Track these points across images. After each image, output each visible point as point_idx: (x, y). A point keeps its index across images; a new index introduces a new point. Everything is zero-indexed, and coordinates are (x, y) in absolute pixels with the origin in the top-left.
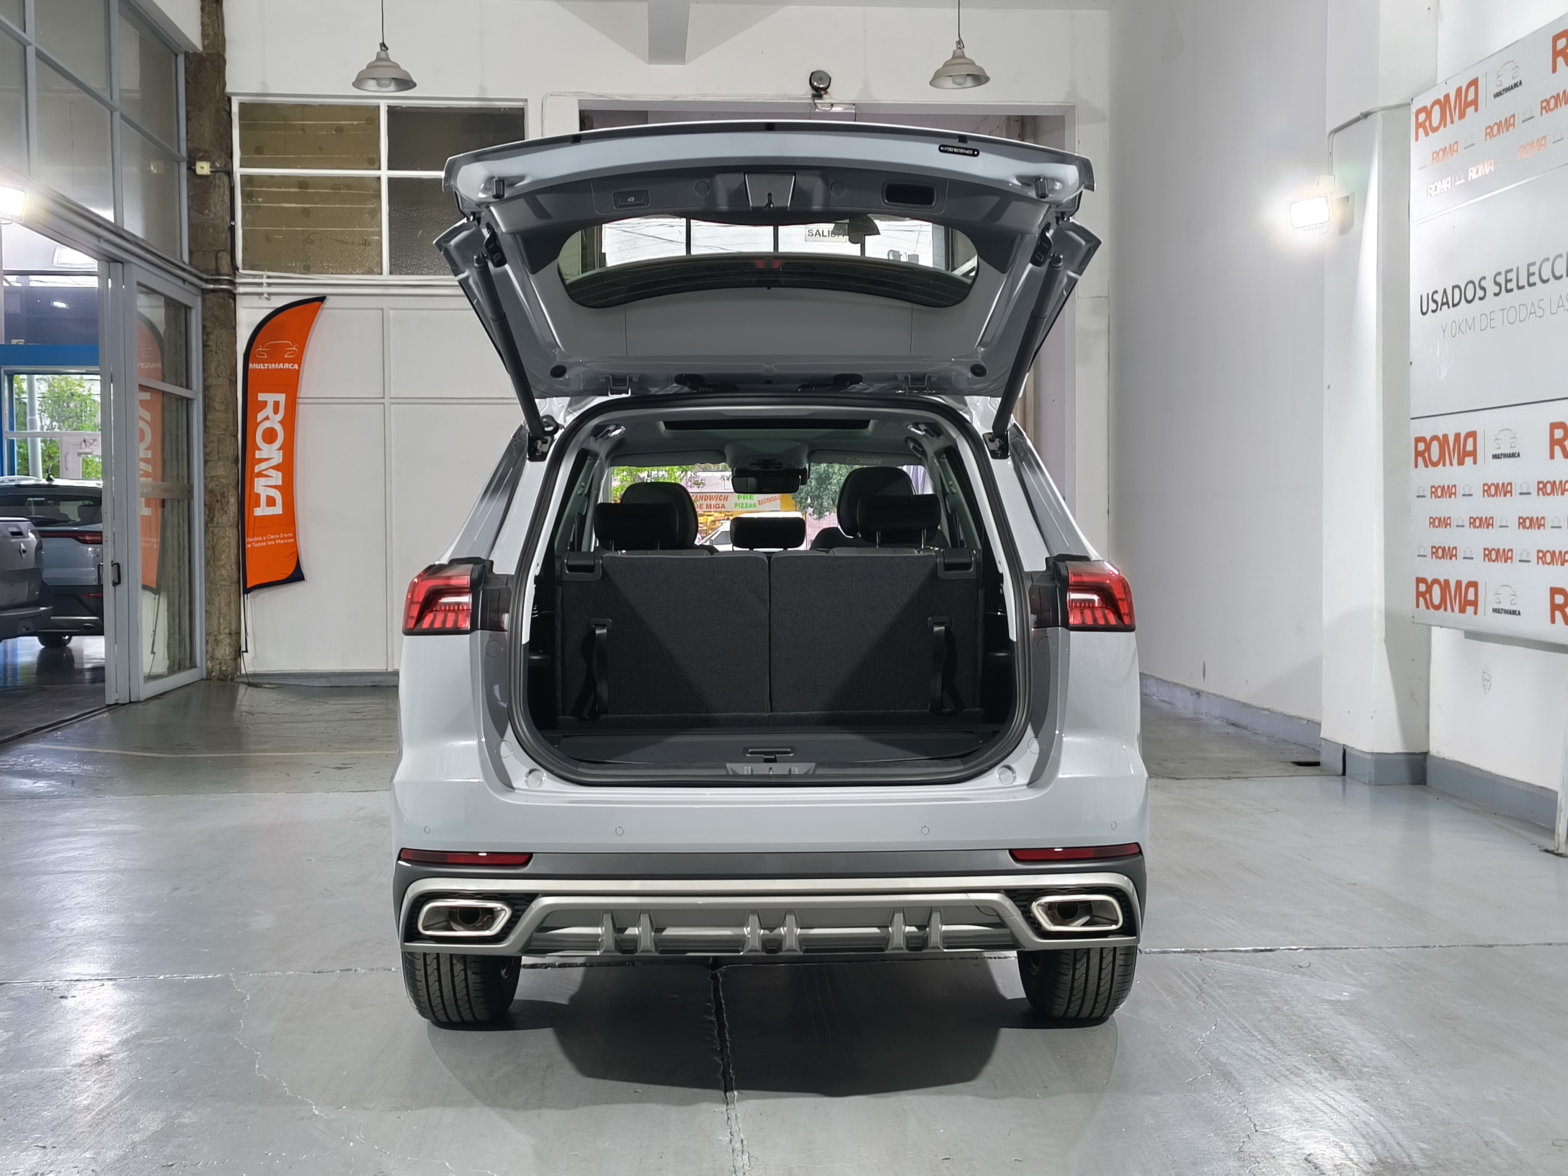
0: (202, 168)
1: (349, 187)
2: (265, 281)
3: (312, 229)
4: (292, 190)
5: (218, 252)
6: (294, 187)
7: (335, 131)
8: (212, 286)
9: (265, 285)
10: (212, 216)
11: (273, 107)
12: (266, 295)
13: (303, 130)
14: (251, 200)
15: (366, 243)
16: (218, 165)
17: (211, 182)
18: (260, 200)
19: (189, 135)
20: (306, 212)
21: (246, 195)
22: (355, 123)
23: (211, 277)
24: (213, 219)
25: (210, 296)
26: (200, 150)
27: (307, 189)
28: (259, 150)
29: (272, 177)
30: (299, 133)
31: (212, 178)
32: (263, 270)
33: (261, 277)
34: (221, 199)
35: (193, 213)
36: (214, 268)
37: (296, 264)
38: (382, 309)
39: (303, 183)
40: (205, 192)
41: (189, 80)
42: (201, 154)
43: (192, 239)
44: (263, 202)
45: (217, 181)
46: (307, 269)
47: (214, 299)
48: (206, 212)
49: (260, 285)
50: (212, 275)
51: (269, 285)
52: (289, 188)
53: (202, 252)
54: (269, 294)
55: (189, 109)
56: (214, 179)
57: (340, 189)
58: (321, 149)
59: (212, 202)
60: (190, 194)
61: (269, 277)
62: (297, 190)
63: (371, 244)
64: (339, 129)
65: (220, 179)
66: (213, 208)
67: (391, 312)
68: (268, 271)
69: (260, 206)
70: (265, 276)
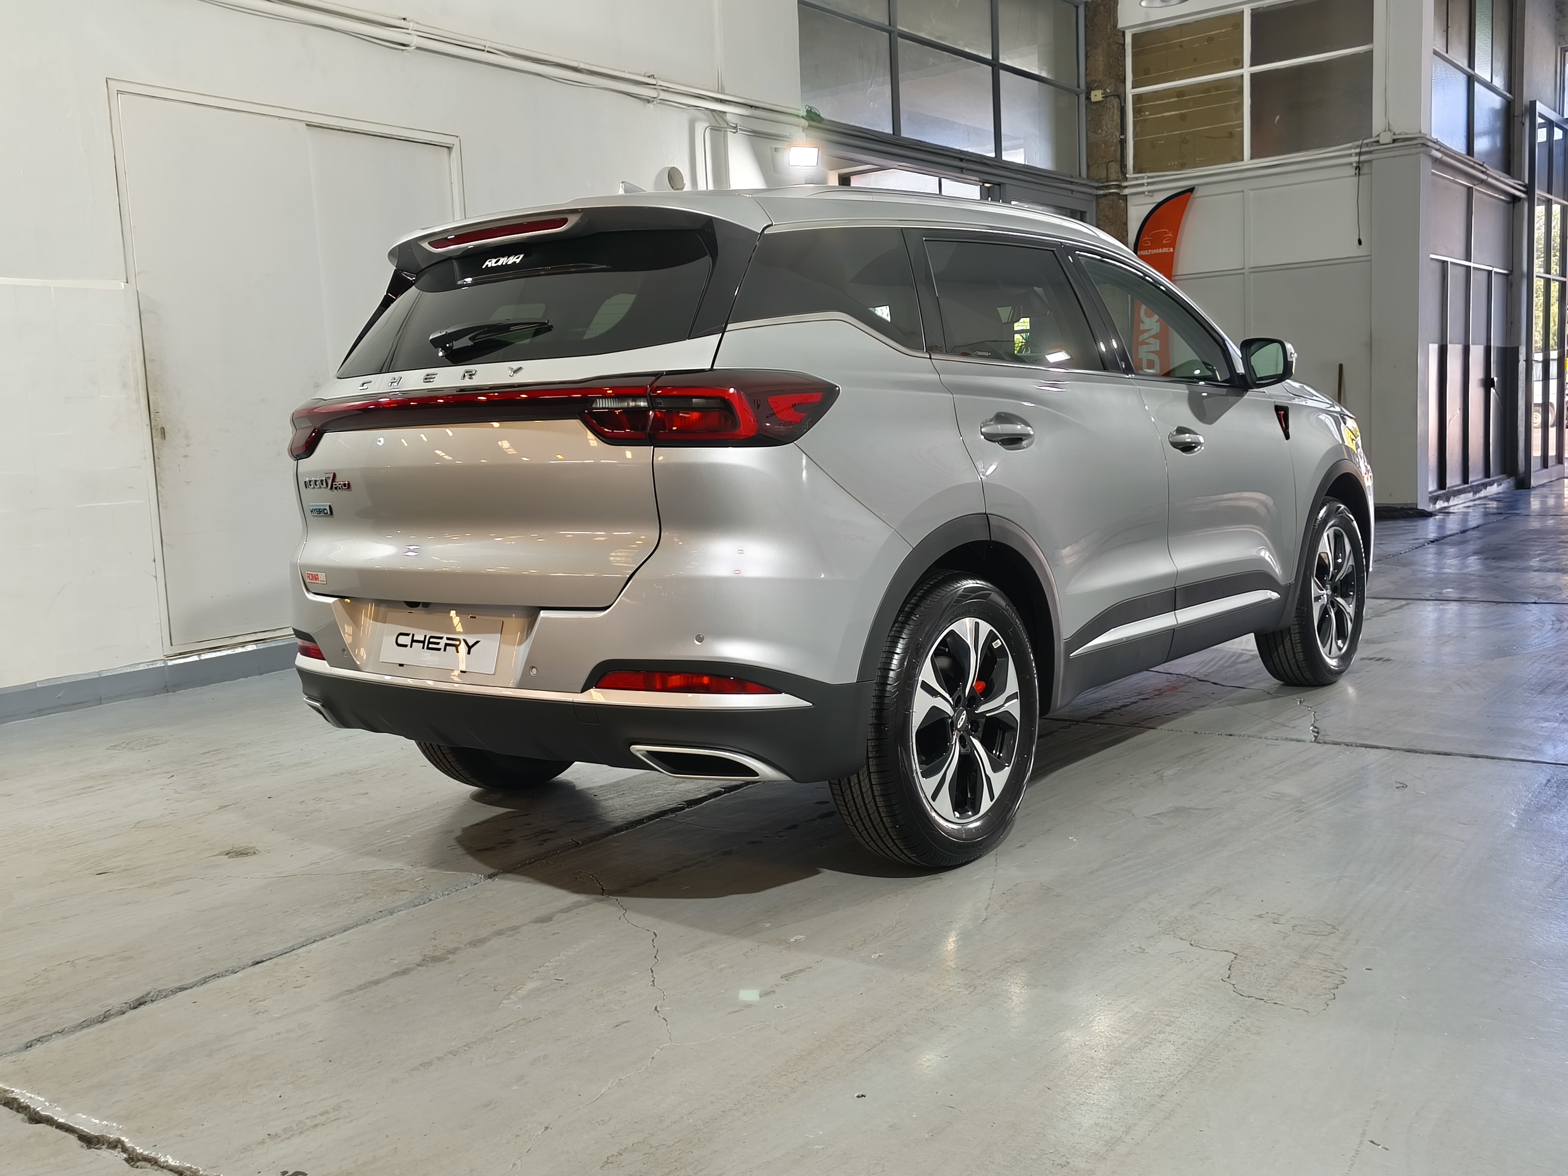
0: (1096, 95)
1: (1217, 88)
2: (1145, 181)
3: (1187, 131)
4: (1172, 100)
5: (1109, 162)
6: (1174, 97)
7: (1207, 41)
8: (1102, 192)
9: (1146, 184)
10: (1104, 134)
11: (1158, 31)
12: (1146, 193)
13: (1181, 46)
14: (1140, 114)
15: (1231, 135)
16: (1109, 91)
17: (1104, 106)
18: (1147, 113)
19: (1088, 71)
20: (1182, 117)
21: (1137, 111)
22: (1224, 31)
23: (1102, 185)
24: (1105, 137)
25: (1103, 200)
26: (1095, 81)
27: (1183, 97)
28: (1146, 72)
29: (1156, 92)
30: (1178, 49)
31: (1105, 102)
32: (1145, 172)
33: (1143, 178)
34: (1111, 118)
35: (1090, 134)
36: (1106, 177)
37: (1174, 163)
38: (1243, 191)
39: (1180, 92)
40: (1099, 116)
41: (1089, 25)
42: (1096, 85)
43: (1089, 156)
44: (1149, 115)
45: (1108, 105)
46: (1183, 166)
47: (1105, 202)
48: (1100, 131)
49: (1143, 185)
50: (1102, 183)
51: (1149, 184)
52: (1170, 99)
53: (1096, 165)
54: (1149, 192)
55: (1088, 49)
56: (1106, 103)
57: (1210, 92)
58: (1195, 60)
59: (1103, 122)
60: (1089, 119)
61: (1149, 178)
62: (1176, 99)
63: (1235, 136)
64: (1210, 39)
65: (1110, 102)
66: (1105, 127)
67: (1252, 193)
68: (1149, 172)
69: (1147, 119)
70: (1146, 177)
